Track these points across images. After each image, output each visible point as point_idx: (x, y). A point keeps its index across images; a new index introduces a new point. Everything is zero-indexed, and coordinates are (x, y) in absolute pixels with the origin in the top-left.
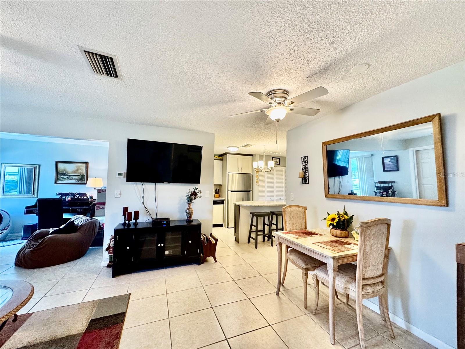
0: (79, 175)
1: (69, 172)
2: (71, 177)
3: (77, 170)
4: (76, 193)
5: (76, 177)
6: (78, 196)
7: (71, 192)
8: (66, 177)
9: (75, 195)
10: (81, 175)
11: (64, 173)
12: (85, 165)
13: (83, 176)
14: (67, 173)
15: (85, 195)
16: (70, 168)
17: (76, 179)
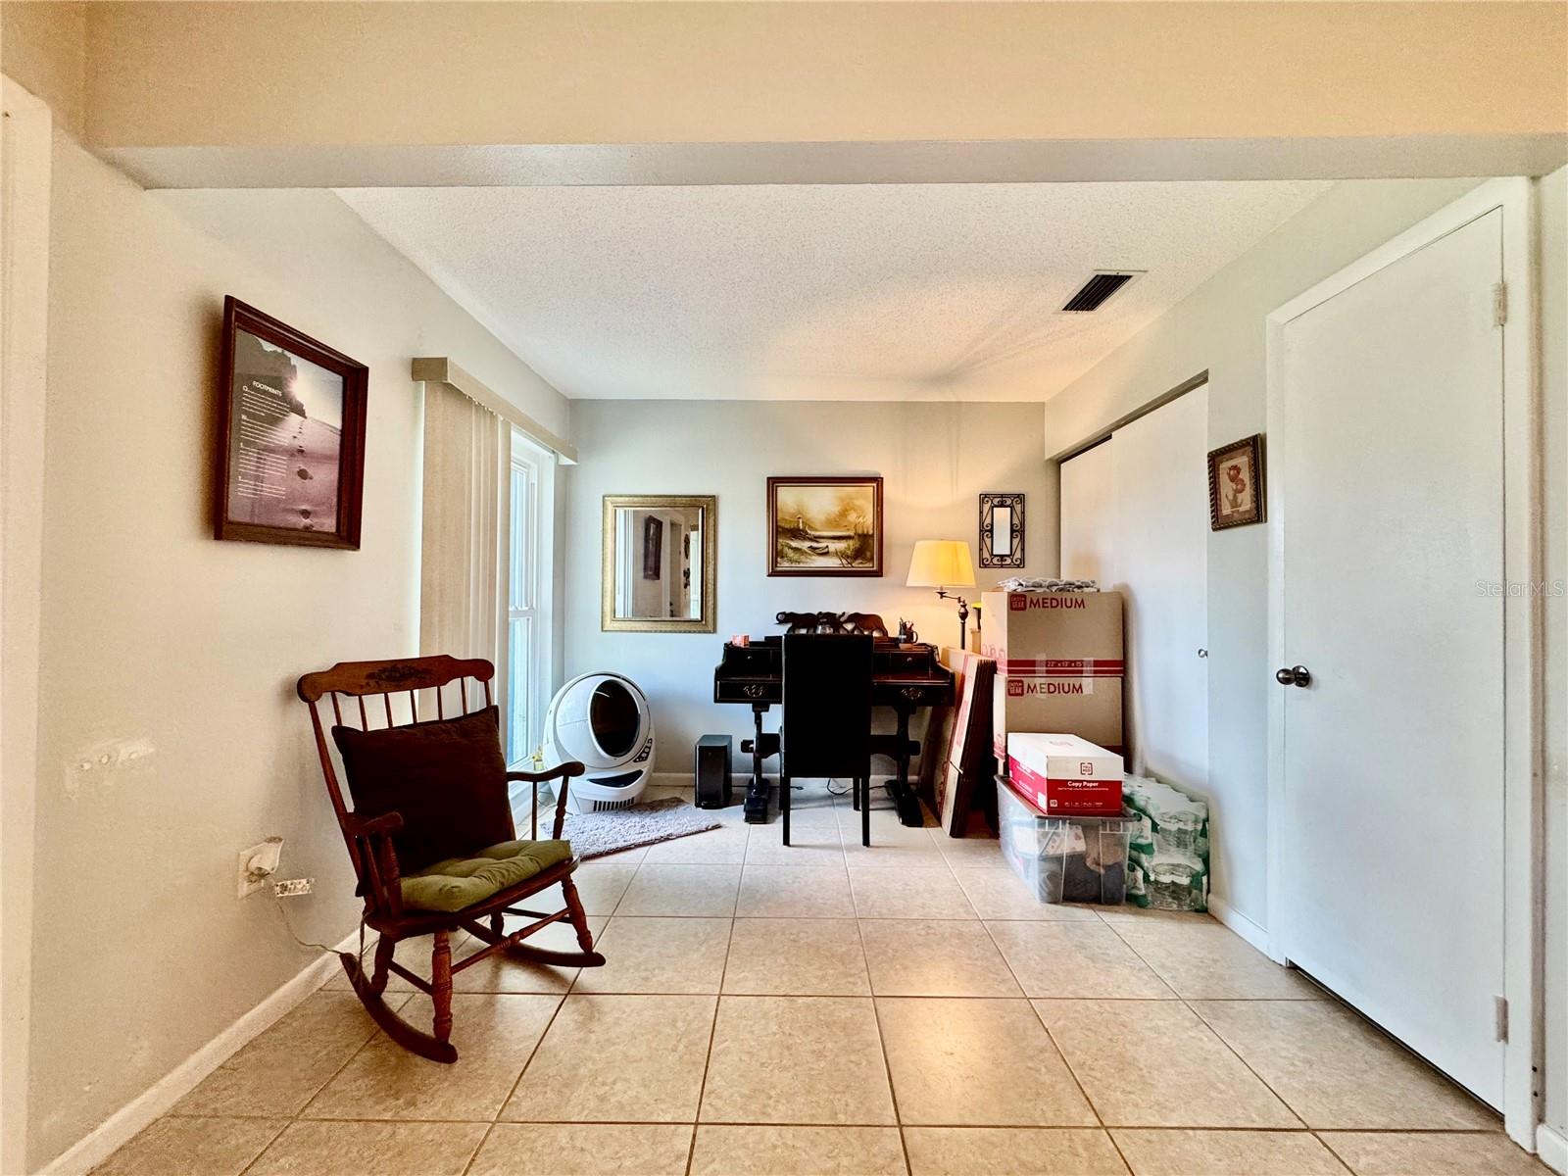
0: (852, 533)
1: (818, 525)
2: (823, 544)
3: (843, 514)
4: (844, 614)
5: (841, 546)
6: (849, 627)
7: (824, 611)
8: (805, 545)
9: (841, 625)
10: (859, 536)
11: (799, 530)
12: (869, 490)
13: (864, 538)
14: (811, 528)
15: (874, 622)
16: (817, 505)
17: (842, 555)
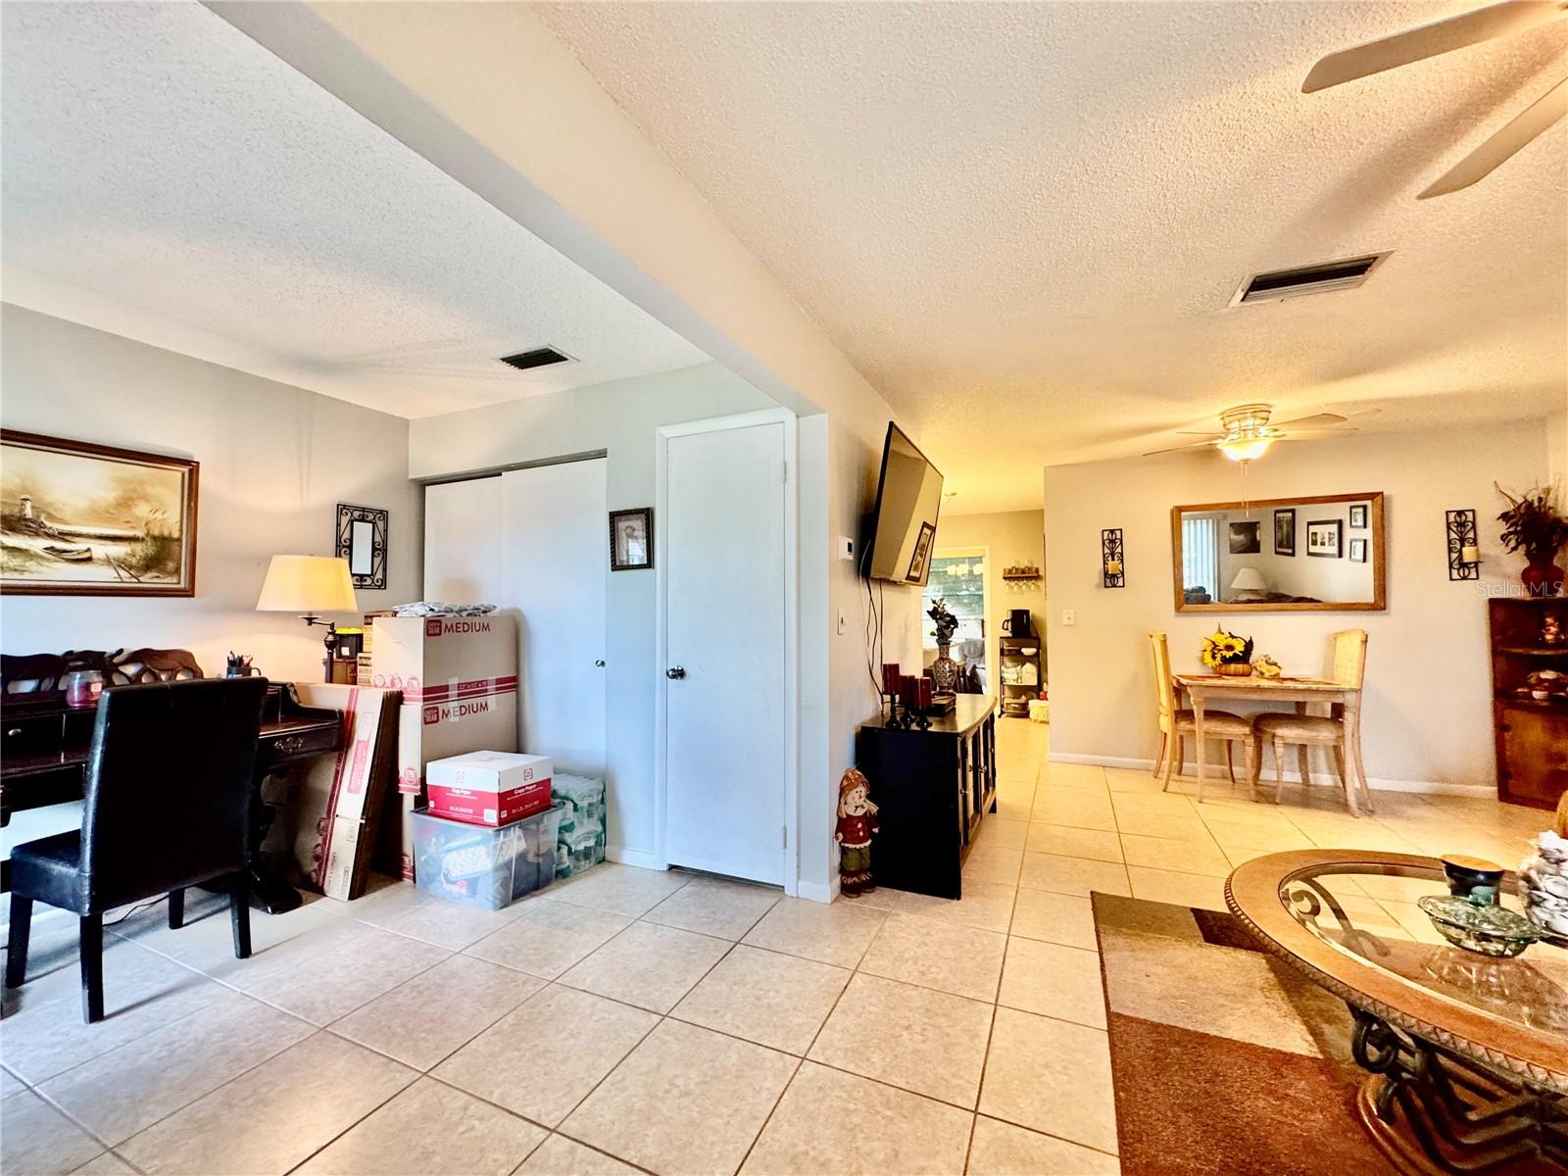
0: (140, 534)
1: (69, 515)
2: (80, 545)
3: (124, 503)
4: (121, 651)
5: (120, 550)
6: (131, 670)
7: (78, 648)
8: (38, 545)
9: (115, 668)
10: (154, 538)
11: (23, 518)
12: (176, 475)
13: (163, 542)
14: (50, 517)
15: (185, 660)
16: (70, 485)
17: (121, 564)
